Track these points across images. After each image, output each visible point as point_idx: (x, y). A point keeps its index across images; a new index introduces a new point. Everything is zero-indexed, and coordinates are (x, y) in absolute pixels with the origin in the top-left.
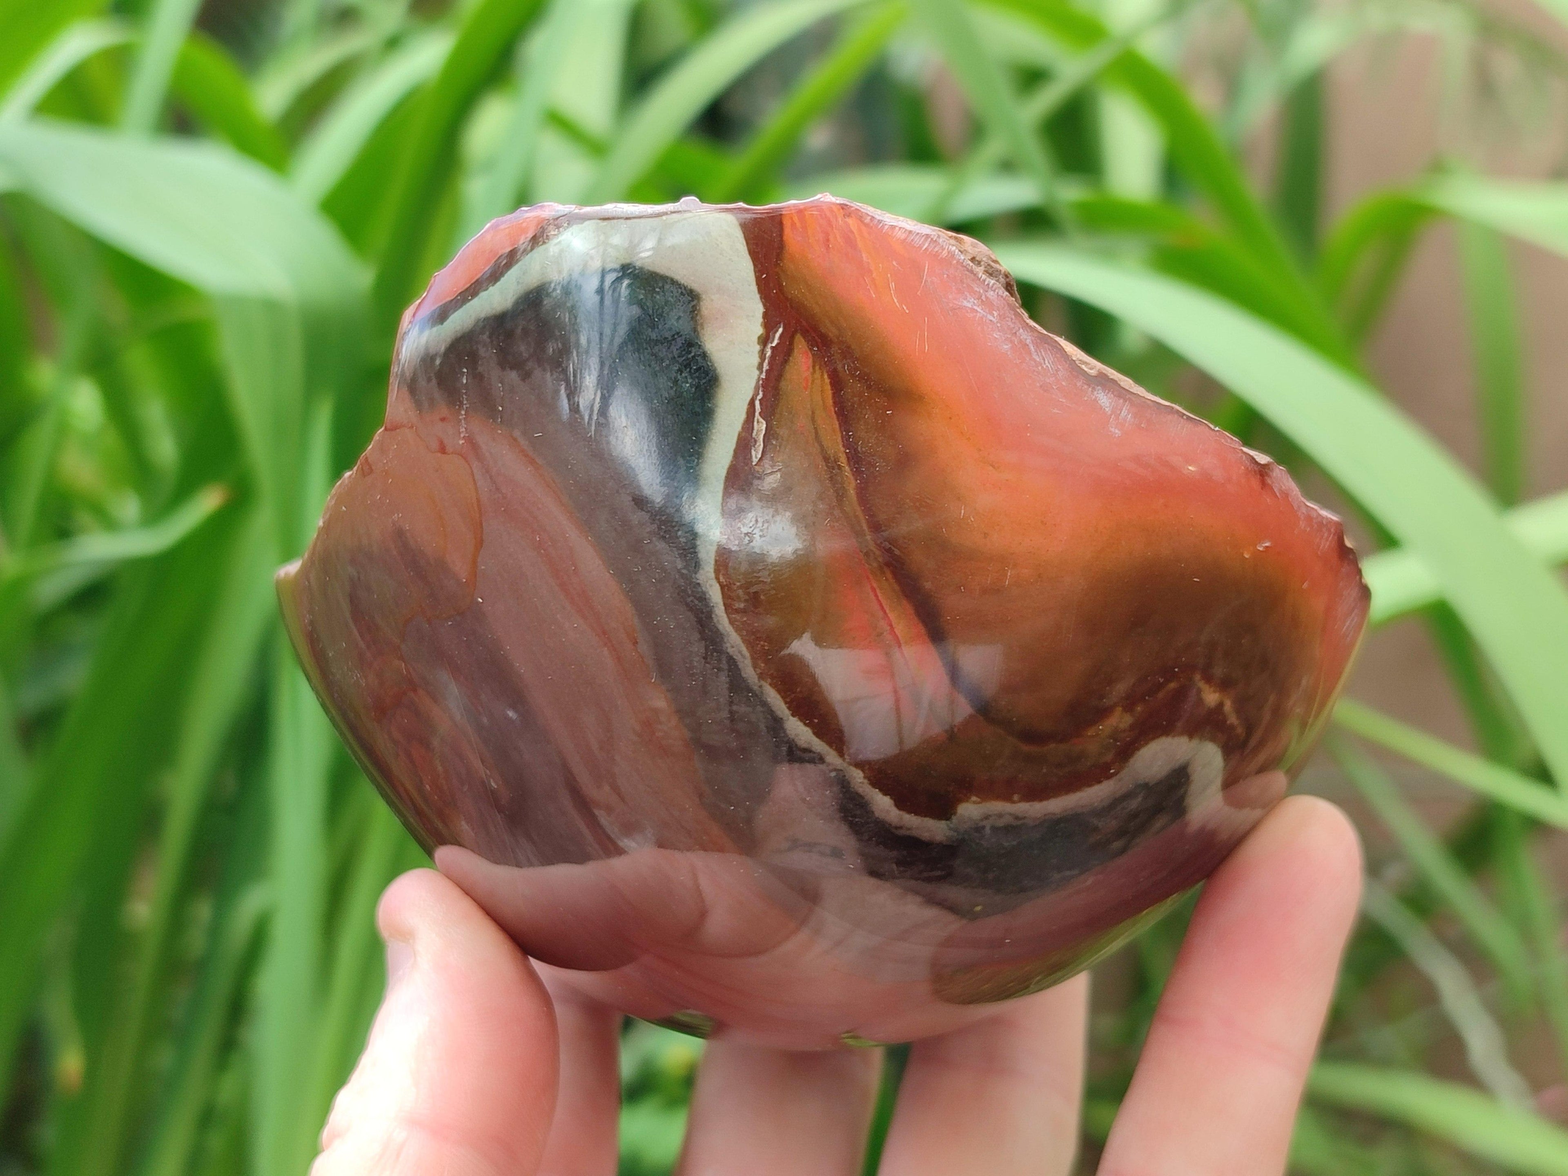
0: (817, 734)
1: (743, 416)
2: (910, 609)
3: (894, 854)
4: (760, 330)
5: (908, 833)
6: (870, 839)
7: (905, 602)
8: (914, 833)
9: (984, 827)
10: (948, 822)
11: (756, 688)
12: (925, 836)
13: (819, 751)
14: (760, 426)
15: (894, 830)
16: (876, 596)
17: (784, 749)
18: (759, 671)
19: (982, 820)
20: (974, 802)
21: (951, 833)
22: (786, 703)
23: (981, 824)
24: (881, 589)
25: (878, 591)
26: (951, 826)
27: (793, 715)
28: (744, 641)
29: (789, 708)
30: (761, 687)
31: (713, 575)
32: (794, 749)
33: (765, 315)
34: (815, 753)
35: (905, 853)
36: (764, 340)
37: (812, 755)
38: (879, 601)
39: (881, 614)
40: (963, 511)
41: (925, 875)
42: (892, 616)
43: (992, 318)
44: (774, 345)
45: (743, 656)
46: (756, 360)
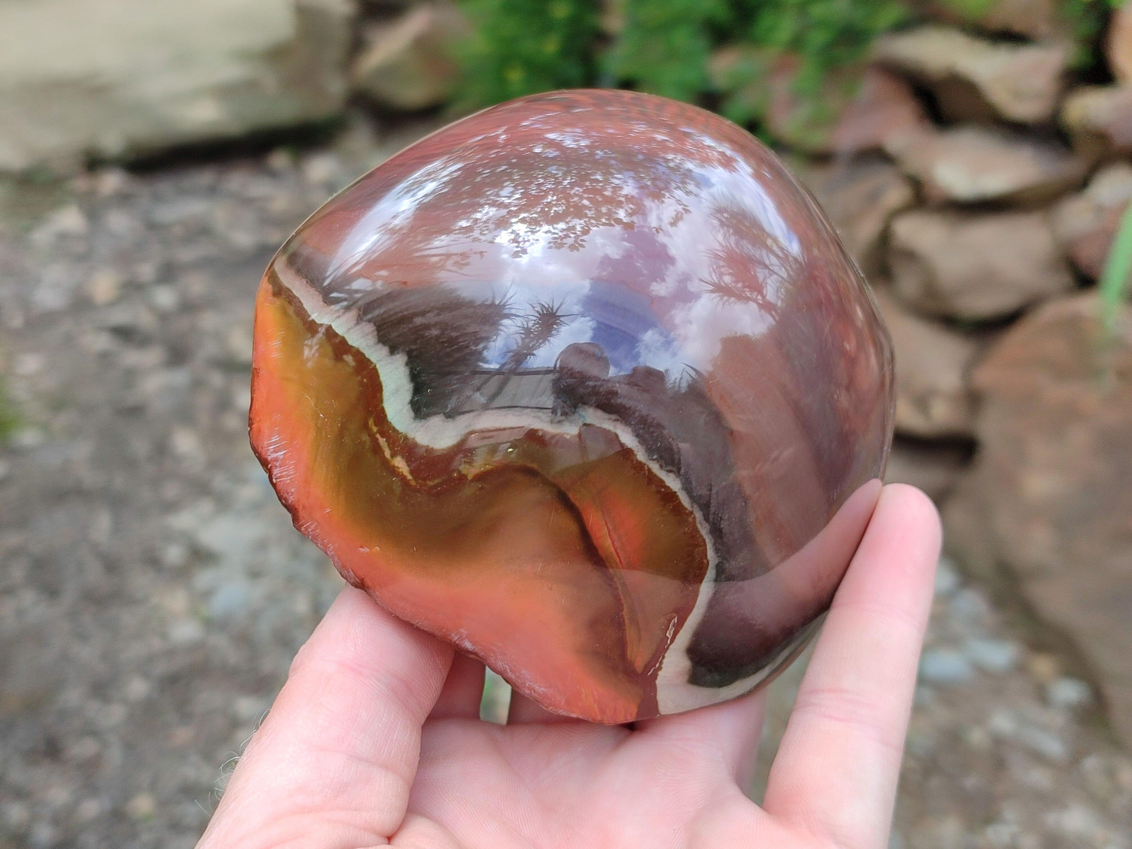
0: (662, 481)
1: (678, 637)
2: (601, 552)
3: (619, 401)
4: (660, 673)
5: (610, 416)
6: (634, 413)
7: (604, 557)
8: (606, 416)
9: (562, 415)
10: (585, 422)
11: (695, 506)
12: (600, 413)
13: (663, 471)
14: (669, 634)
15: (619, 418)
16: (620, 560)
17: (682, 471)
18: (692, 516)
19: (563, 421)
20: (568, 434)
21: (583, 413)
22: (679, 499)
23: (563, 418)
24: (617, 563)
25: (618, 561)
26: (582, 419)
27: (675, 492)
28: (698, 531)
29: (677, 496)
30: (692, 507)
31: (710, 563)
32: (676, 472)
33: (656, 679)
34: (665, 470)
35: (612, 401)
36: (660, 668)
37: (667, 469)
38: (618, 556)
39: (618, 551)
40: (563, 601)
41: (599, 383)
42: (612, 549)
43: (530, 683)
44: (654, 668)
45: (700, 523)
46: (665, 661)
